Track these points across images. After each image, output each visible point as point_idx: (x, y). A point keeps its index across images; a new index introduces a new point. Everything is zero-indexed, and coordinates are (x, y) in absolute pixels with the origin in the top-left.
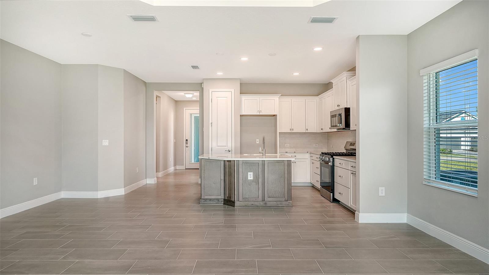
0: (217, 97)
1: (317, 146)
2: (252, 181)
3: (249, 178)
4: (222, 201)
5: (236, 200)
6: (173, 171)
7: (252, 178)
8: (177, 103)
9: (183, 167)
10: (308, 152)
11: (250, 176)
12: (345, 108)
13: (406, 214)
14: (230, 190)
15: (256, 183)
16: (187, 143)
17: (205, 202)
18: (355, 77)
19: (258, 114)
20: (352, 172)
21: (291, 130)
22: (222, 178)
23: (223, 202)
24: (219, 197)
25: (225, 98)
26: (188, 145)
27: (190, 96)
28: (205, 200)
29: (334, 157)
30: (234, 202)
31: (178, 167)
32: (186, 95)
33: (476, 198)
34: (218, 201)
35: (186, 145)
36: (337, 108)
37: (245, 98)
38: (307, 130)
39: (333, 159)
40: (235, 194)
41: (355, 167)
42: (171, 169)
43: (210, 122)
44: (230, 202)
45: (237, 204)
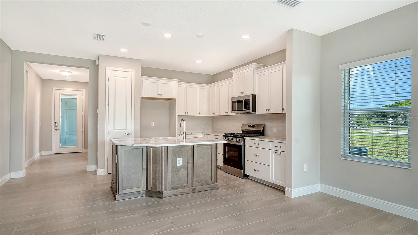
0: (114, 77)
1: (205, 128)
2: (181, 167)
3: (178, 165)
4: (144, 193)
5: (163, 190)
6: (38, 157)
7: (181, 164)
8: (44, 82)
9: (51, 152)
10: (202, 134)
11: (179, 162)
12: (252, 95)
13: (319, 184)
14: (155, 179)
15: (185, 168)
16: (56, 126)
17: (124, 198)
18: (286, 63)
19: (159, 97)
20: (276, 151)
21: (186, 113)
22: (145, 166)
23: (145, 195)
24: (141, 189)
25: (125, 78)
26: (57, 128)
27: (67, 74)
28: (123, 195)
29: (245, 138)
30: (161, 193)
31: (44, 153)
32: (61, 72)
33: (410, 170)
34: (140, 193)
35: (56, 128)
36: (240, 95)
37: (146, 80)
38: (199, 113)
39: (244, 139)
40: (162, 184)
41: (280, 147)
42: (37, 155)
43: (107, 103)
44: (155, 193)
45: (165, 193)
